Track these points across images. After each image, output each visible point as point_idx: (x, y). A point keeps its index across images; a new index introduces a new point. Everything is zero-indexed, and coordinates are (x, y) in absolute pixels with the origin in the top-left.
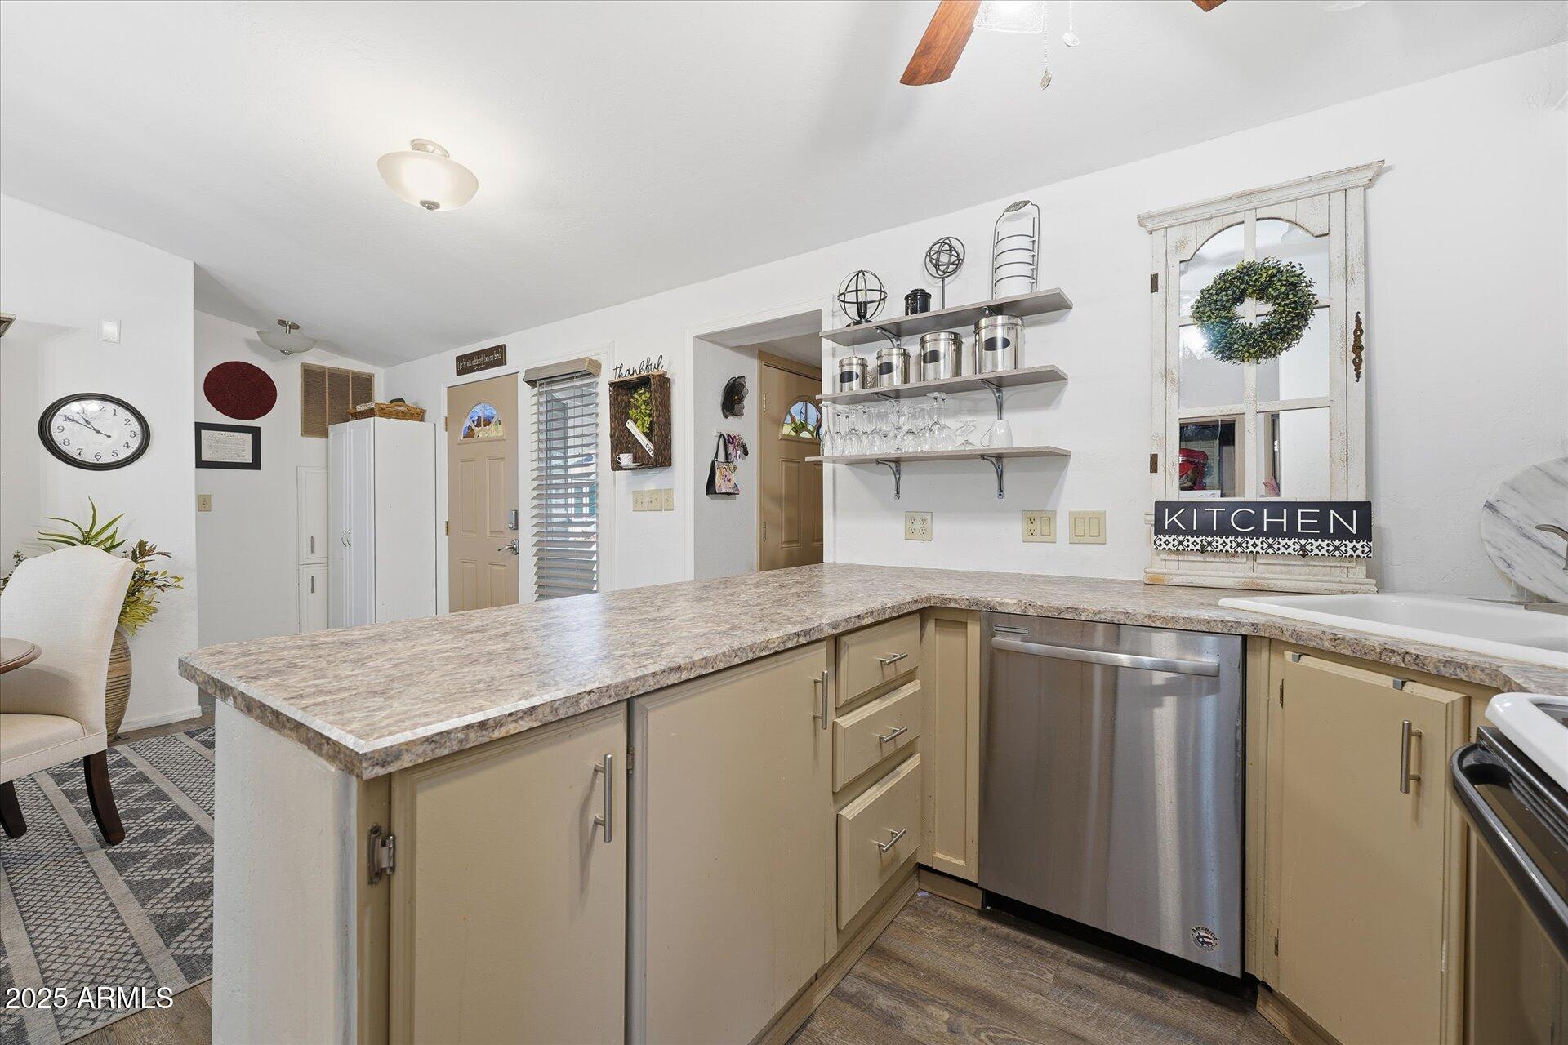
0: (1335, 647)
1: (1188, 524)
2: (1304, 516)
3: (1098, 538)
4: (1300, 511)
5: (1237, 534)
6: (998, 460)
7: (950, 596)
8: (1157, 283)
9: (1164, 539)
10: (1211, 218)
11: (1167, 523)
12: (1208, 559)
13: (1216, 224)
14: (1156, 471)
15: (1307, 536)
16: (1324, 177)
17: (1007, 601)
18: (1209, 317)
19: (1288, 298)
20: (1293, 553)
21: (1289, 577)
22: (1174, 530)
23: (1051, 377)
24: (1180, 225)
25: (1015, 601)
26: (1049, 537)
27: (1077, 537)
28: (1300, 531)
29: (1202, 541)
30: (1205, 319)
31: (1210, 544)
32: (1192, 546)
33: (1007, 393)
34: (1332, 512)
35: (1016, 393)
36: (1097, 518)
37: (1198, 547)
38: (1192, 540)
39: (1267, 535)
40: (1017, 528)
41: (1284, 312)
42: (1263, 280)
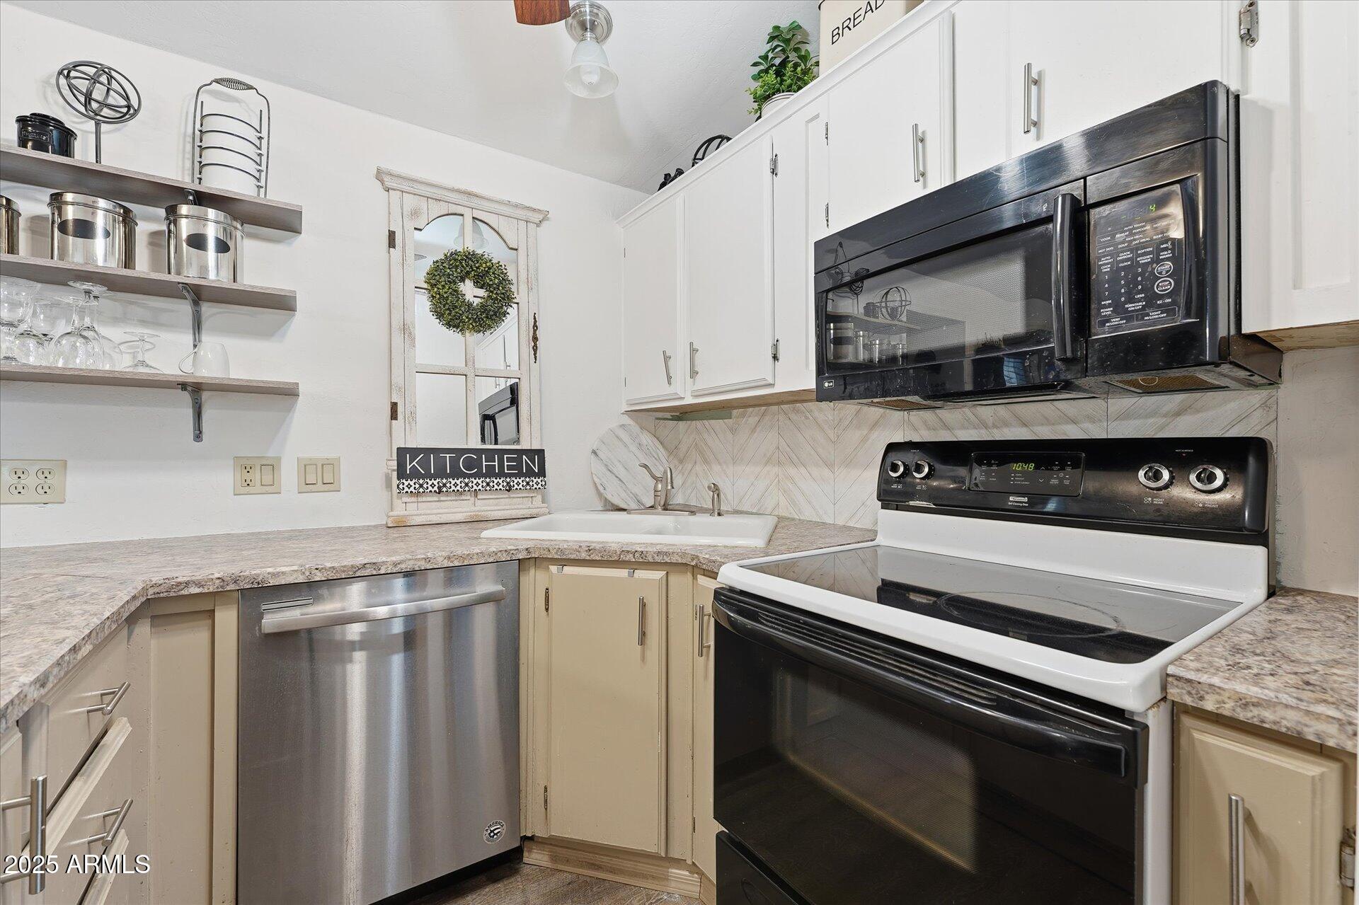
0: (589, 556)
1: (427, 469)
2: (509, 460)
3: (330, 485)
4: (505, 456)
5: (465, 476)
6: (195, 390)
7: (185, 579)
8: (394, 240)
9: (406, 483)
10: (440, 200)
11: (408, 467)
12: (442, 498)
13: (444, 208)
14: (396, 418)
15: (510, 475)
16: (516, 206)
17: (284, 569)
18: (443, 286)
19: (499, 289)
20: (502, 489)
21: (499, 508)
22: (415, 474)
23: (281, 303)
24: (415, 194)
25: (295, 568)
26: (272, 487)
27: (307, 486)
28: (506, 471)
29: (438, 483)
30: (440, 287)
31: (445, 485)
32: (430, 488)
33: (207, 309)
34: (524, 457)
35: (220, 313)
36: (331, 465)
37: (436, 488)
38: (430, 483)
39: (485, 476)
40: (226, 478)
41: (496, 299)
42: (482, 268)
